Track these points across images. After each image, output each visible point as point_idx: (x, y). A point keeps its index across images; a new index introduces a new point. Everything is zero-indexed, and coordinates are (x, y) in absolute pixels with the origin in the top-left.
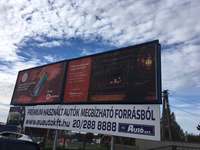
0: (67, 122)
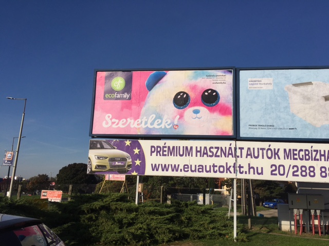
0: (257, 168)
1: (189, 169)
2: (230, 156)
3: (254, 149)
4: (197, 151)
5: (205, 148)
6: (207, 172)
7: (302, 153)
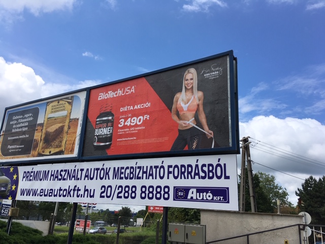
1: (43, 194)
2: (73, 178)
3: (91, 169)
4: (52, 175)
5: (58, 171)
6: (55, 196)
7: (128, 171)
